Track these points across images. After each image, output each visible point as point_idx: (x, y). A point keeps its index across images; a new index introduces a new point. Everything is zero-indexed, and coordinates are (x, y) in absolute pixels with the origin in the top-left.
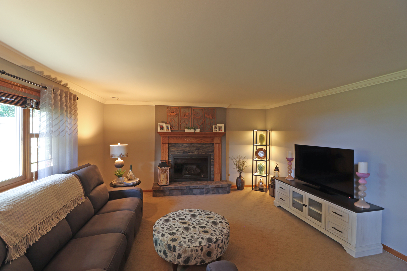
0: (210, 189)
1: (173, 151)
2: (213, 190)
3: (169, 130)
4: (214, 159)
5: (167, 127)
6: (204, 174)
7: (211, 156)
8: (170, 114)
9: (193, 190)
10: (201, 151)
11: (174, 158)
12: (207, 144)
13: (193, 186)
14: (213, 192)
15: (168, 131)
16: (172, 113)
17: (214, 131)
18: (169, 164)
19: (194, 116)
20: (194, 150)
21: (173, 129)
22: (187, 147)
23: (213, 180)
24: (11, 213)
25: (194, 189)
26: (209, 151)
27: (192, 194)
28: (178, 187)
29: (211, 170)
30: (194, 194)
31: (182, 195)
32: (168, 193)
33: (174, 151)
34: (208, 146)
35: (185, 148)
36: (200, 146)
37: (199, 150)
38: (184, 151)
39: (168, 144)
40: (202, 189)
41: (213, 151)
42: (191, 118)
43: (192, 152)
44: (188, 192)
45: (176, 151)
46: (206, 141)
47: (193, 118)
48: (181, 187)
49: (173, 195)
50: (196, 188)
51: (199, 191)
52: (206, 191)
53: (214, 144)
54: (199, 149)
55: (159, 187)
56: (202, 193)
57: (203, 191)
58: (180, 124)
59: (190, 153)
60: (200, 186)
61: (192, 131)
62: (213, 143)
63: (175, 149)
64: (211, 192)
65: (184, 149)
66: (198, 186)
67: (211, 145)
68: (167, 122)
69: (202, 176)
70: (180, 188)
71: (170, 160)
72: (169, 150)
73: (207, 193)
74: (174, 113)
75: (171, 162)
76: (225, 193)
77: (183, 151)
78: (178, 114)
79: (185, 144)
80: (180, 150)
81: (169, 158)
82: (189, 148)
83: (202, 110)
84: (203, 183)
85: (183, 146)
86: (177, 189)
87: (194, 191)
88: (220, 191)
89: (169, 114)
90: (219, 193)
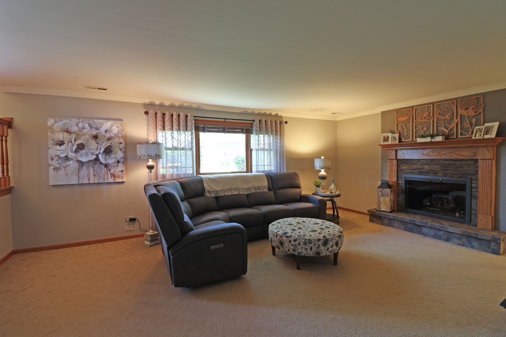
0: (453, 234)
1: (404, 170)
2: (459, 239)
3: (395, 141)
4: (477, 189)
5: (394, 137)
6: (462, 212)
7: (473, 182)
8: (400, 119)
9: (422, 227)
10: (452, 171)
11: (406, 179)
12: (464, 160)
13: (420, 222)
14: (460, 242)
15: (394, 143)
16: (403, 118)
17: (475, 136)
18: (398, 187)
19: (438, 116)
20: (438, 170)
21: (404, 139)
22: (424, 164)
23: (476, 226)
24: (214, 180)
25: (424, 226)
26: (468, 172)
27: (420, 233)
28: (397, 217)
29: (471, 206)
30: (423, 234)
31: (405, 230)
32: (386, 221)
33: (406, 170)
34: (467, 164)
35: (423, 166)
36: (449, 164)
37: (446, 170)
38: (421, 170)
39: (396, 160)
40: (437, 230)
41: (477, 173)
42: (432, 120)
43: (434, 172)
44: (416, 229)
45: (408, 170)
46: (459, 155)
47: (435, 119)
48: (402, 218)
49: (393, 227)
50: (425, 225)
51: (432, 232)
52: (445, 237)
53: (477, 160)
54: (446, 168)
55: (376, 211)
56: (436, 237)
57: (439, 234)
58: (414, 131)
59: (431, 174)
60: (431, 224)
61: (428, 139)
62: (475, 158)
63: (407, 167)
64: (456, 241)
65: (420, 167)
66: (429, 224)
67: (473, 162)
68: (396, 131)
69: (457, 215)
70: (400, 219)
71: (400, 182)
72: (398, 168)
73: (447, 240)
74: (405, 118)
75: (401, 185)
76: (488, 252)
77: (419, 170)
78: (411, 118)
79: (422, 161)
80: (414, 169)
81: (399, 179)
82: (429, 166)
83: (453, 103)
84: (443, 223)
85: (419, 163)
86: (396, 219)
87: (424, 230)
88: (475, 244)
89: (398, 119)
90: (472, 247)
